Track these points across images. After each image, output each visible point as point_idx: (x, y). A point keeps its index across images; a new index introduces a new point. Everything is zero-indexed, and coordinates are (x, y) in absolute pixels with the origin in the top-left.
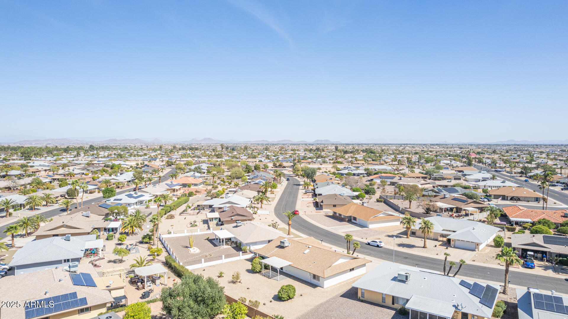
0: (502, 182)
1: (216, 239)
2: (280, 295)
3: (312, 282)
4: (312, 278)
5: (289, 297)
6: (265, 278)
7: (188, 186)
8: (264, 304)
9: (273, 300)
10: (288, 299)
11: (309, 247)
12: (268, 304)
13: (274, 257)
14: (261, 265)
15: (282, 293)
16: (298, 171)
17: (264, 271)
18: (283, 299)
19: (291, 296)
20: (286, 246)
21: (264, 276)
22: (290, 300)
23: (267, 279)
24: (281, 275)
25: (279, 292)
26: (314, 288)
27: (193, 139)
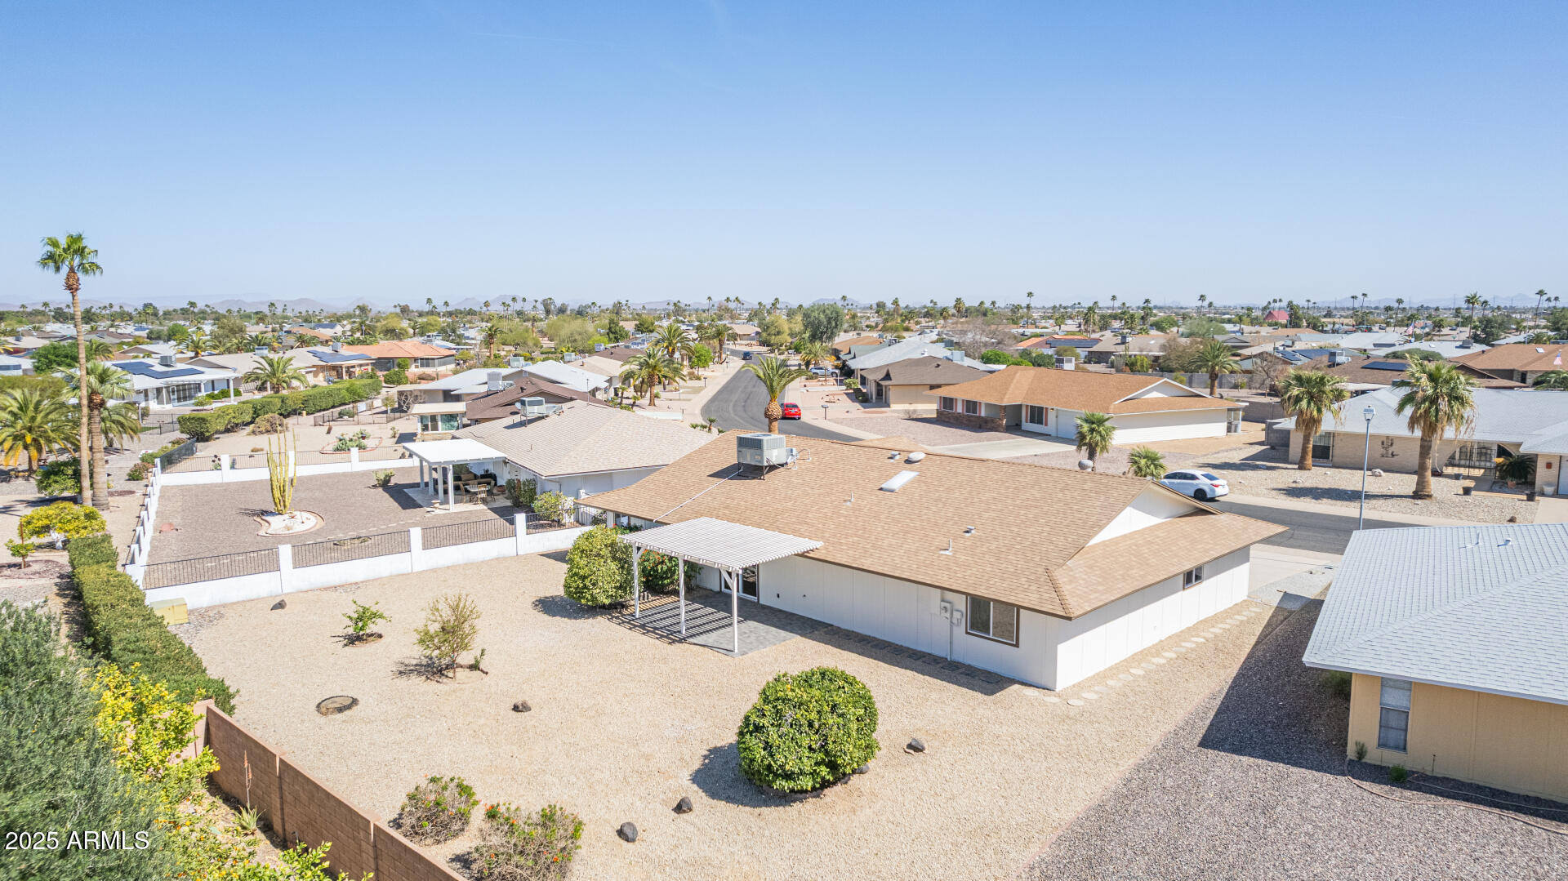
0: (1461, 347)
1: (422, 486)
2: (760, 753)
3: (958, 657)
4: (960, 631)
5: (833, 766)
6: (649, 641)
7: (399, 365)
8: (621, 833)
9: (697, 796)
10: (826, 784)
11: (908, 461)
12: (656, 823)
13: (704, 519)
14: (624, 564)
15: (773, 735)
16: (779, 333)
17: (639, 601)
18: (781, 784)
19: (849, 753)
20: (774, 461)
21: (643, 626)
22: (839, 788)
23: (662, 646)
24: (752, 624)
25: (750, 728)
26: (991, 693)
27: (467, 299)
